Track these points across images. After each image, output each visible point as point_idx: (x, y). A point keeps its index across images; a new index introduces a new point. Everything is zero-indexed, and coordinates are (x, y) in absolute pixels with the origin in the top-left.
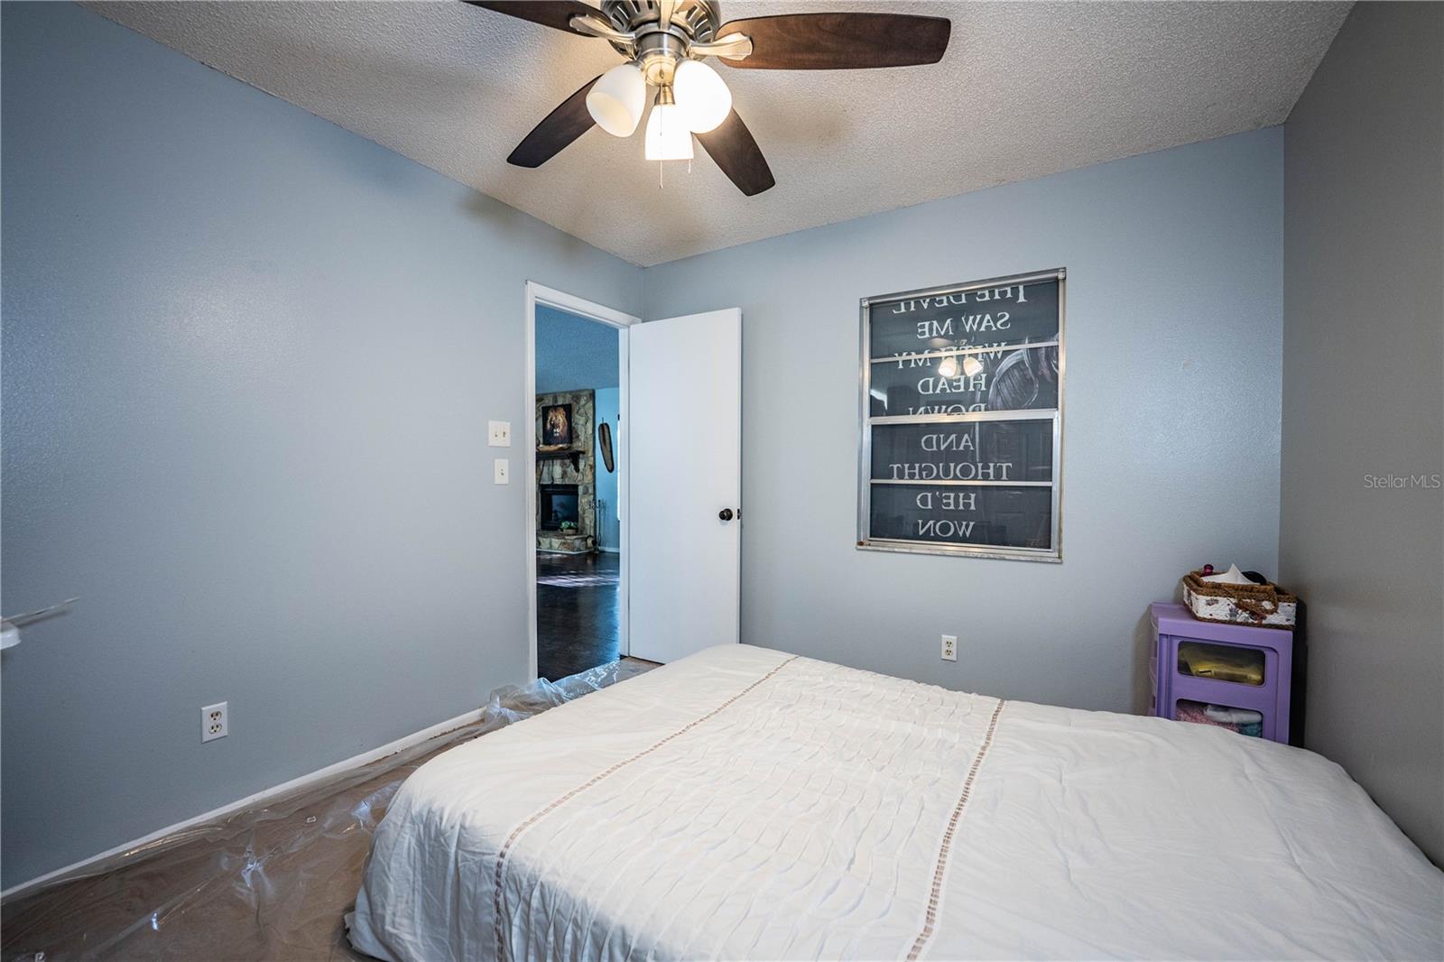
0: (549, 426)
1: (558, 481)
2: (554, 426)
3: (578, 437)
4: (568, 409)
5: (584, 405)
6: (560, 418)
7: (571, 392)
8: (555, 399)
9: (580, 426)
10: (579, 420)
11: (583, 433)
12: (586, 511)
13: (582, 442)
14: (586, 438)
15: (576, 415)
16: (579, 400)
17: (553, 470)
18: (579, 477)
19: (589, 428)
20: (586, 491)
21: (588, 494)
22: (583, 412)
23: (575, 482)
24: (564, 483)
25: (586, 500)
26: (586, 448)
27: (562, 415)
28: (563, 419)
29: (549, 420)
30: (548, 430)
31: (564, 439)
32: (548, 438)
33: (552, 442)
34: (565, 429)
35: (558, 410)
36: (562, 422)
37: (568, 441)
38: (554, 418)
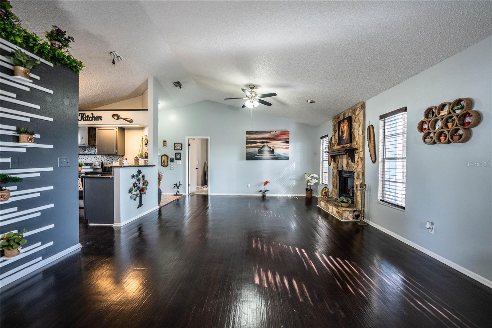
1: (345, 169)
2: (343, 133)
5: (358, 114)
6: (345, 127)
7: (352, 108)
8: (344, 115)
9: (356, 130)
10: (355, 125)
11: (357, 135)
12: (357, 191)
13: (357, 141)
14: (358, 138)
15: (354, 123)
16: (355, 112)
17: (343, 161)
18: (355, 166)
19: (361, 131)
20: (358, 176)
21: (359, 179)
22: (357, 119)
23: (352, 170)
24: (347, 170)
25: (358, 183)
26: (358, 145)
27: (346, 124)
28: (347, 127)
29: (341, 129)
30: (340, 136)
31: (347, 140)
32: (340, 141)
33: (342, 144)
34: (347, 134)
35: (344, 122)
36: (346, 130)
37: (349, 142)
38: (343, 128)
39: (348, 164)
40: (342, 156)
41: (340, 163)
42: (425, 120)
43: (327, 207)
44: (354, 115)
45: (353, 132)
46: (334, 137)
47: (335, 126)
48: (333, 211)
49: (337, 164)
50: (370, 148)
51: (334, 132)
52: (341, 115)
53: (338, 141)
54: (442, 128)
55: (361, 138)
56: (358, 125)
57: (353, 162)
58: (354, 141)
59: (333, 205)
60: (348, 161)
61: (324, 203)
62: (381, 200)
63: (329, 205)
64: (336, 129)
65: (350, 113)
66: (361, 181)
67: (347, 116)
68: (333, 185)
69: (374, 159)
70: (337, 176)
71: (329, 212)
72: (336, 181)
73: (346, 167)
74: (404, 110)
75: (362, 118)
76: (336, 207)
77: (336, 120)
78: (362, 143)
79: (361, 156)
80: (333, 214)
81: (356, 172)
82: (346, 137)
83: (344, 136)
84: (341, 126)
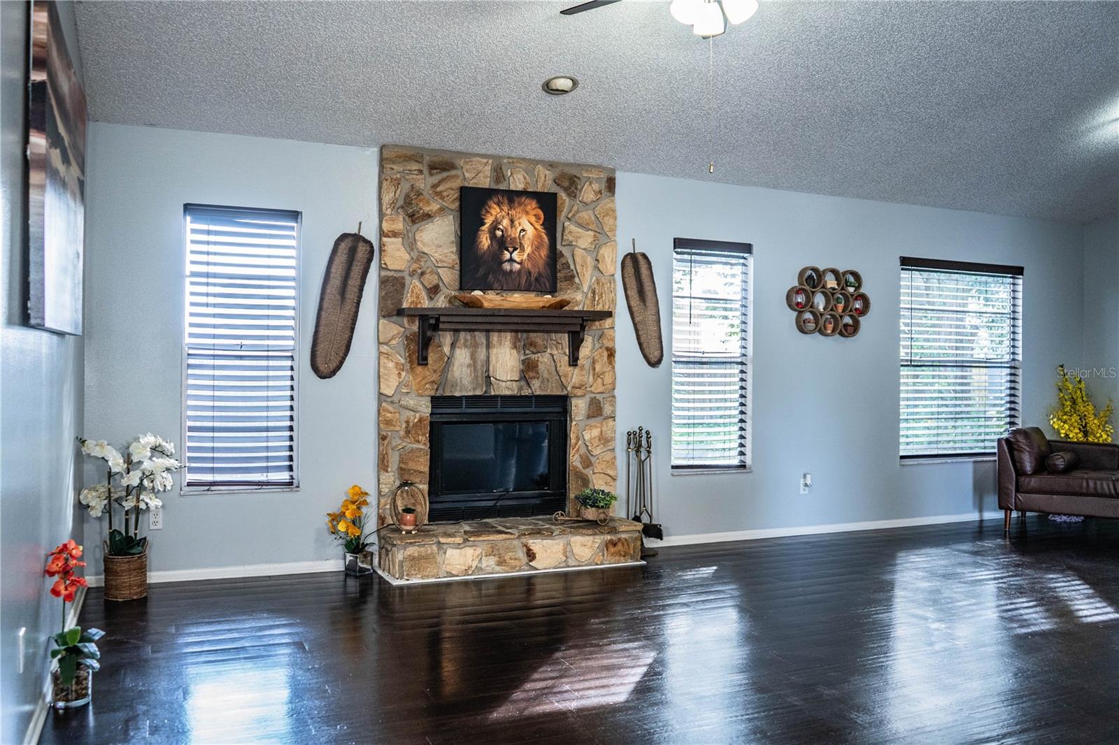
0: (485, 241)
1: (505, 390)
2: (501, 243)
3: (570, 278)
4: (548, 204)
5: (594, 203)
6: (523, 225)
7: (551, 165)
8: (499, 171)
9: (578, 252)
10: (577, 234)
11: (587, 271)
12: (593, 460)
13: (583, 292)
14: (598, 283)
15: (566, 224)
16: (576, 189)
17: (488, 357)
18: (575, 377)
19: (608, 260)
20: (596, 410)
21: (599, 419)
22: (587, 218)
23: (563, 389)
24: (526, 392)
25: (596, 432)
26: (599, 308)
27: (533, 219)
28: (535, 228)
29: (487, 226)
30: (484, 253)
31: (537, 279)
32: (481, 272)
33: (496, 285)
34: (540, 254)
35: (520, 204)
36: (531, 237)
37: (548, 287)
38: (506, 222)
39: (528, 369)
40: (480, 337)
41: (469, 366)
42: (807, 287)
43: (511, 559)
44: (568, 195)
45: (562, 255)
46: (400, 239)
47: (419, 194)
48: (568, 554)
49: (435, 371)
50: (639, 322)
51: (407, 217)
52: (466, 163)
53: (453, 268)
54: (832, 310)
55: (611, 284)
56: (592, 239)
57: (574, 361)
58: (568, 289)
59: (563, 533)
60: (528, 356)
61: (479, 551)
62: (673, 467)
63: (535, 541)
64: (426, 209)
65: (544, 182)
66: (610, 422)
67: (517, 182)
68: (395, 467)
69: (657, 353)
70: (427, 422)
71: (536, 569)
72: (423, 444)
73: (517, 379)
74: (747, 248)
75: (611, 222)
76: (590, 532)
77: (426, 171)
78: (613, 302)
79: (609, 345)
80: (569, 567)
81: (581, 396)
82: (528, 265)
83: (511, 257)
84: (488, 212)
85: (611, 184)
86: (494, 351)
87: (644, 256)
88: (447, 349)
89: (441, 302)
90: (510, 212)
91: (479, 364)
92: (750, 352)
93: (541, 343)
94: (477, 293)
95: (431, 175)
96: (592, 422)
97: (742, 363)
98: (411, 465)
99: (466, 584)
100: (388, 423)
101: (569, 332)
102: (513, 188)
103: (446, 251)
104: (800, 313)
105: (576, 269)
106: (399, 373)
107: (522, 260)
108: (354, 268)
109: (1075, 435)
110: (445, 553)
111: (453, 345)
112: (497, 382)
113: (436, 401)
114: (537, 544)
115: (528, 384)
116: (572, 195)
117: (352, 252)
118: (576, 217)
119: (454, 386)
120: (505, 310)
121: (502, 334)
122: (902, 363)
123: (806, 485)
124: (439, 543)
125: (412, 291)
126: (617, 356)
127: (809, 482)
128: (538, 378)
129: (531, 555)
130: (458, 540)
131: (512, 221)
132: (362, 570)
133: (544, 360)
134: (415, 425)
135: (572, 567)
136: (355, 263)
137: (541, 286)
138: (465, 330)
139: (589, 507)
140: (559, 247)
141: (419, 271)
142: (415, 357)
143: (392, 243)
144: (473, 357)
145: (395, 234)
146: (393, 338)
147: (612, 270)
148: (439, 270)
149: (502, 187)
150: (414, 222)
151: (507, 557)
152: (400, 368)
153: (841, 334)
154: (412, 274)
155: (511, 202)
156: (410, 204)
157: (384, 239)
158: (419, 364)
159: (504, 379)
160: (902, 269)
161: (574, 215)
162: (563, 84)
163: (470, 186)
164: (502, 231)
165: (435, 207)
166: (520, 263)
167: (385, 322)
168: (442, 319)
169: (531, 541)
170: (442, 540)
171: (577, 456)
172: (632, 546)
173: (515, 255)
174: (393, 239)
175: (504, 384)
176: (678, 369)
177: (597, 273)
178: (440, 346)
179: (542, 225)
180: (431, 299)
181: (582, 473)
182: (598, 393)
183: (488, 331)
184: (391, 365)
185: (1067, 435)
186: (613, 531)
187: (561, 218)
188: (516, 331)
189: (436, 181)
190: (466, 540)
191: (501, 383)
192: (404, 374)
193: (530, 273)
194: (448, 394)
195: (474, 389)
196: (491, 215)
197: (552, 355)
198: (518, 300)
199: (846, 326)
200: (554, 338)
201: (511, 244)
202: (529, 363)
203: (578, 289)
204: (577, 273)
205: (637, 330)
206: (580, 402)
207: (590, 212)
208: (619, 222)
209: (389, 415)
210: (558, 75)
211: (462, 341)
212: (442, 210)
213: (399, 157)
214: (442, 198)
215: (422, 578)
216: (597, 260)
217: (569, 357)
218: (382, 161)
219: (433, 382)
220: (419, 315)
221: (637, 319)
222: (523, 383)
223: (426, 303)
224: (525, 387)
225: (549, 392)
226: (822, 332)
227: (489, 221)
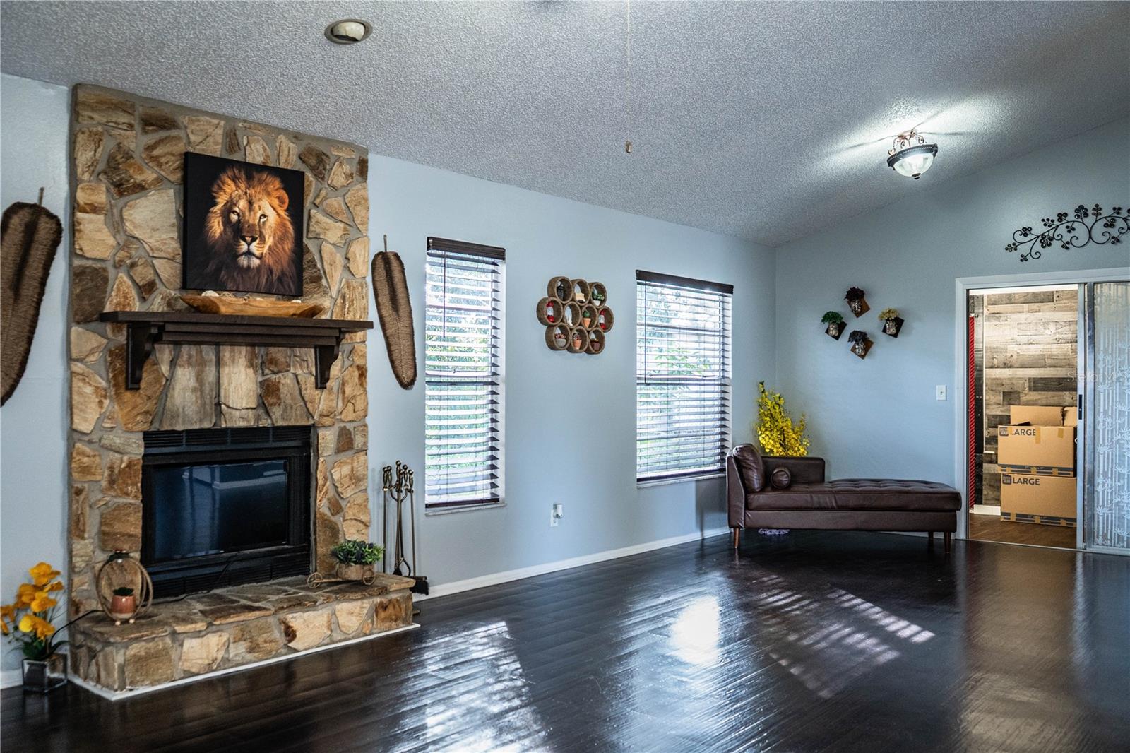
0: (216, 227)
1: (239, 421)
2: (236, 231)
3: (317, 279)
6: (262, 209)
7: (296, 137)
8: (234, 137)
9: (327, 248)
10: (325, 225)
11: (335, 271)
12: (343, 503)
13: (331, 297)
14: (349, 287)
15: (313, 211)
16: (325, 169)
17: (219, 378)
18: (322, 402)
19: (360, 259)
20: (346, 442)
21: (350, 453)
22: (337, 206)
23: (308, 419)
24: (265, 423)
25: (346, 470)
26: (349, 317)
27: (276, 203)
28: (278, 215)
29: (219, 206)
30: (216, 242)
31: (280, 279)
32: (211, 267)
33: (230, 285)
34: (283, 248)
35: (260, 182)
36: (274, 225)
37: (293, 290)
38: (242, 204)
39: (268, 393)
40: (208, 352)
41: (194, 390)
42: (558, 300)
43: (265, 642)
44: (316, 176)
45: (308, 251)
46: (102, 217)
47: (128, 156)
48: (333, 627)
49: (149, 398)
50: (391, 335)
51: (112, 187)
52: (192, 122)
53: (173, 259)
54: (580, 325)
55: (362, 288)
56: (342, 233)
57: (322, 381)
58: (314, 292)
59: (327, 600)
60: (269, 376)
61: (225, 637)
62: (428, 506)
63: (295, 615)
64: (139, 178)
65: (288, 157)
66: (362, 457)
67: (256, 153)
68: (95, 530)
69: (410, 373)
70: (139, 467)
71: (296, 651)
72: (133, 497)
73: (254, 406)
74: (499, 254)
75: (363, 213)
76: (358, 595)
77: (138, 127)
78: (365, 310)
79: (359, 362)
80: (333, 642)
81: (330, 426)
82: (269, 260)
83: (249, 249)
84: (221, 189)
85: (363, 167)
86: (225, 371)
87: (396, 255)
88: (165, 368)
89: (157, 304)
90: (248, 191)
91: (207, 388)
92: (502, 370)
93: (283, 360)
94: (211, 294)
95: (145, 132)
96: (342, 457)
97: (493, 383)
98: (118, 527)
99: (209, 683)
100: (85, 470)
101: (315, 347)
102: (249, 160)
103: (164, 236)
104: (550, 327)
105: (323, 268)
106: (101, 403)
107: (262, 254)
108: (33, 252)
109: (778, 451)
110: (181, 645)
111: (173, 364)
112: (229, 410)
113: (150, 438)
114: (297, 620)
115: (268, 413)
116: (320, 176)
117: (30, 230)
118: (325, 203)
119: (174, 416)
120: (250, 317)
121: (236, 348)
122: (638, 382)
123: (557, 516)
124: (174, 633)
125: (119, 289)
126: (369, 375)
127: (560, 513)
128: (279, 405)
129: (290, 634)
130: (201, 626)
131: (250, 203)
132: (53, 682)
133: (286, 381)
134: (122, 472)
135: (337, 642)
136: (35, 245)
137: (284, 288)
138: (189, 343)
139: (352, 564)
140: (305, 240)
141: (128, 262)
142: (121, 379)
143: (91, 222)
144: (199, 378)
145: (94, 209)
146: (92, 352)
147: (364, 271)
148: (155, 262)
149: (237, 157)
150: (121, 194)
151: (260, 640)
152: (102, 394)
153: (588, 351)
154: (118, 265)
155: (249, 178)
156: (116, 169)
157: (79, 215)
158: (127, 389)
159: (239, 407)
160: (638, 283)
161: (322, 202)
162: (354, 30)
163: (197, 152)
164: (238, 215)
165: (149, 176)
166: (260, 258)
167: (80, 329)
168: (169, 328)
169: (290, 616)
170: (179, 629)
171: (325, 500)
172: (403, 606)
173: (254, 247)
174: (92, 216)
175: (237, 413)
176: (430, 391)
177: (347, 275)
178: (156, 364)
179: (287, 210)
180: (143, 299)
181: (330, 521)
182: (350, 421)
183: (217, 344)
184: (88, 390)
185: (772, 451)
186: (384, 591)
187: (307, 204)
188: (253, 345)
189: (152, 142)
190: (210, 625)
191: (234, 412)
192: (106, 402)
193: (271, 271)
194: (166, 427)
195: (201, 421)
196: (225, 193)
197: (296, 376)
198: (263, 305)
199: (592, 342)
200: (298, 354)
201: (248, 232)
202: (268, 385)
203: (325, 293)
204: (325, 273)
205: (388, 345)
206: (328, 433)
207: (340, 199)
208: (371, 214)
209: (86, 459)
210: (352, 17)
211: (185, 357)
212: (159, 180)
213: (102, 103)
214: (160, 165)
215: (152, 684)
216: (347, 259)
217: (316, 377)
218: (75, 107)
219: (147, 412)
220: (127, 322)
221: (389, 332)
222: (261, 411)
223: (137, 306)
224: (264, 416)
225: (292, 423)
226: (570, 349)
227: (222, 200)
